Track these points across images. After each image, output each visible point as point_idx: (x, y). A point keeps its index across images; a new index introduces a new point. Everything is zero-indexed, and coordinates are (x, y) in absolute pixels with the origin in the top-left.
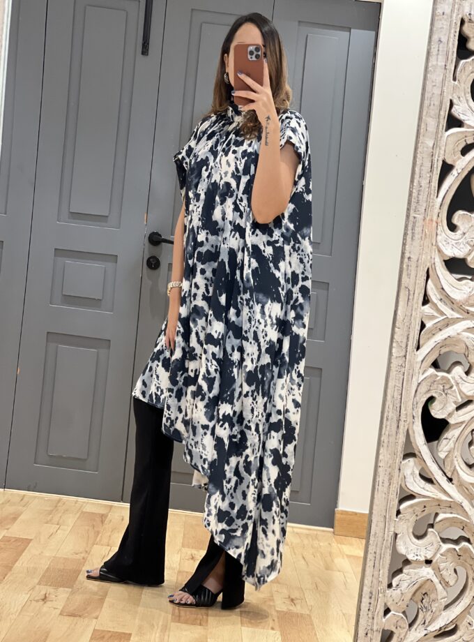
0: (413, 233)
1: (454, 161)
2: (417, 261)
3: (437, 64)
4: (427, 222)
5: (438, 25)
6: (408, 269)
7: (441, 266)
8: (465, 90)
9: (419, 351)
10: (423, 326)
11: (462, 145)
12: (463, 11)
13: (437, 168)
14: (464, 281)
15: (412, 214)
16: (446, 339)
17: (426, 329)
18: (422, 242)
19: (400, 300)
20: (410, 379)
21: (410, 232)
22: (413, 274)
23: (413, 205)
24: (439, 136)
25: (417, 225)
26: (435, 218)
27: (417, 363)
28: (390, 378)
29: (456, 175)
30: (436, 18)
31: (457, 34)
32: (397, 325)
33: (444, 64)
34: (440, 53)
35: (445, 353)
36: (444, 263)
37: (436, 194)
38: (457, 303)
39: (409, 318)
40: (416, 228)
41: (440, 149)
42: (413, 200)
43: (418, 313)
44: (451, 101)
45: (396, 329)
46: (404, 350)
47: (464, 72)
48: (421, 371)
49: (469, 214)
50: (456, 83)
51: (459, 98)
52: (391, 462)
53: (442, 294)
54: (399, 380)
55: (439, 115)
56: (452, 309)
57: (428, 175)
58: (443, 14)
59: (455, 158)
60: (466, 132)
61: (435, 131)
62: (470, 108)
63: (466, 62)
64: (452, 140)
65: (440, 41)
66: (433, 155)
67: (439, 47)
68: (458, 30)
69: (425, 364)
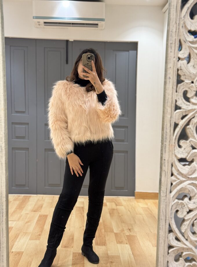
1: (179, 122)
3: (169, 87)
4: (170, 146)
5: (168, 72)
6: (164, 164)
7: (176, 161)
8: (181, 96)
9: (171, 194)
10: (172, 184)
11: (182, 116)
12: (178, 66)
13: (173, 125)
14: (186, 166)
15: (164, 143)
16: (181, 189)
18: (169, 153)
19: (162, 175)
20: (169, 204)
21: (164, 150)
22: (167, 165)
23: (165, 140)
24: (172, 113)
25: (166, 147)
26: (173, 144)
27: (171, 198)
28: (161, 204)
29: (180, 127)
30: (168, 69)
31: (176, 75)
33: (172, 87)
34: (170, 82)
35: (181, 194)
36: (178, 160)
37: (173, 135)
38: (184, 175)
39: (166, 182)
41: (173, 118)
42: (164, 137)
43: (170, 180)
44: (176, 100)
45: (162, 186)
46: (166, 194)
47: (180, 89)
48: (173, 201)
49: (186, 141)
50: (177, 93)
51: (179, 99)
52: (164, 235)
53: (178, 172)
54: (164, 205)
55: (172, 106)
56: (183, 177)
57: (169, 128)
58: (170, 68)
59: (179, 121)
60: (183, 111)
61: (170, 112)
62: (183, 102)
63: (181, 85)
64: (178, 114)
65: (170, 78)
66: (171, 121)
67: (169, 80)
68: (176, 73)
69: (174, 198)
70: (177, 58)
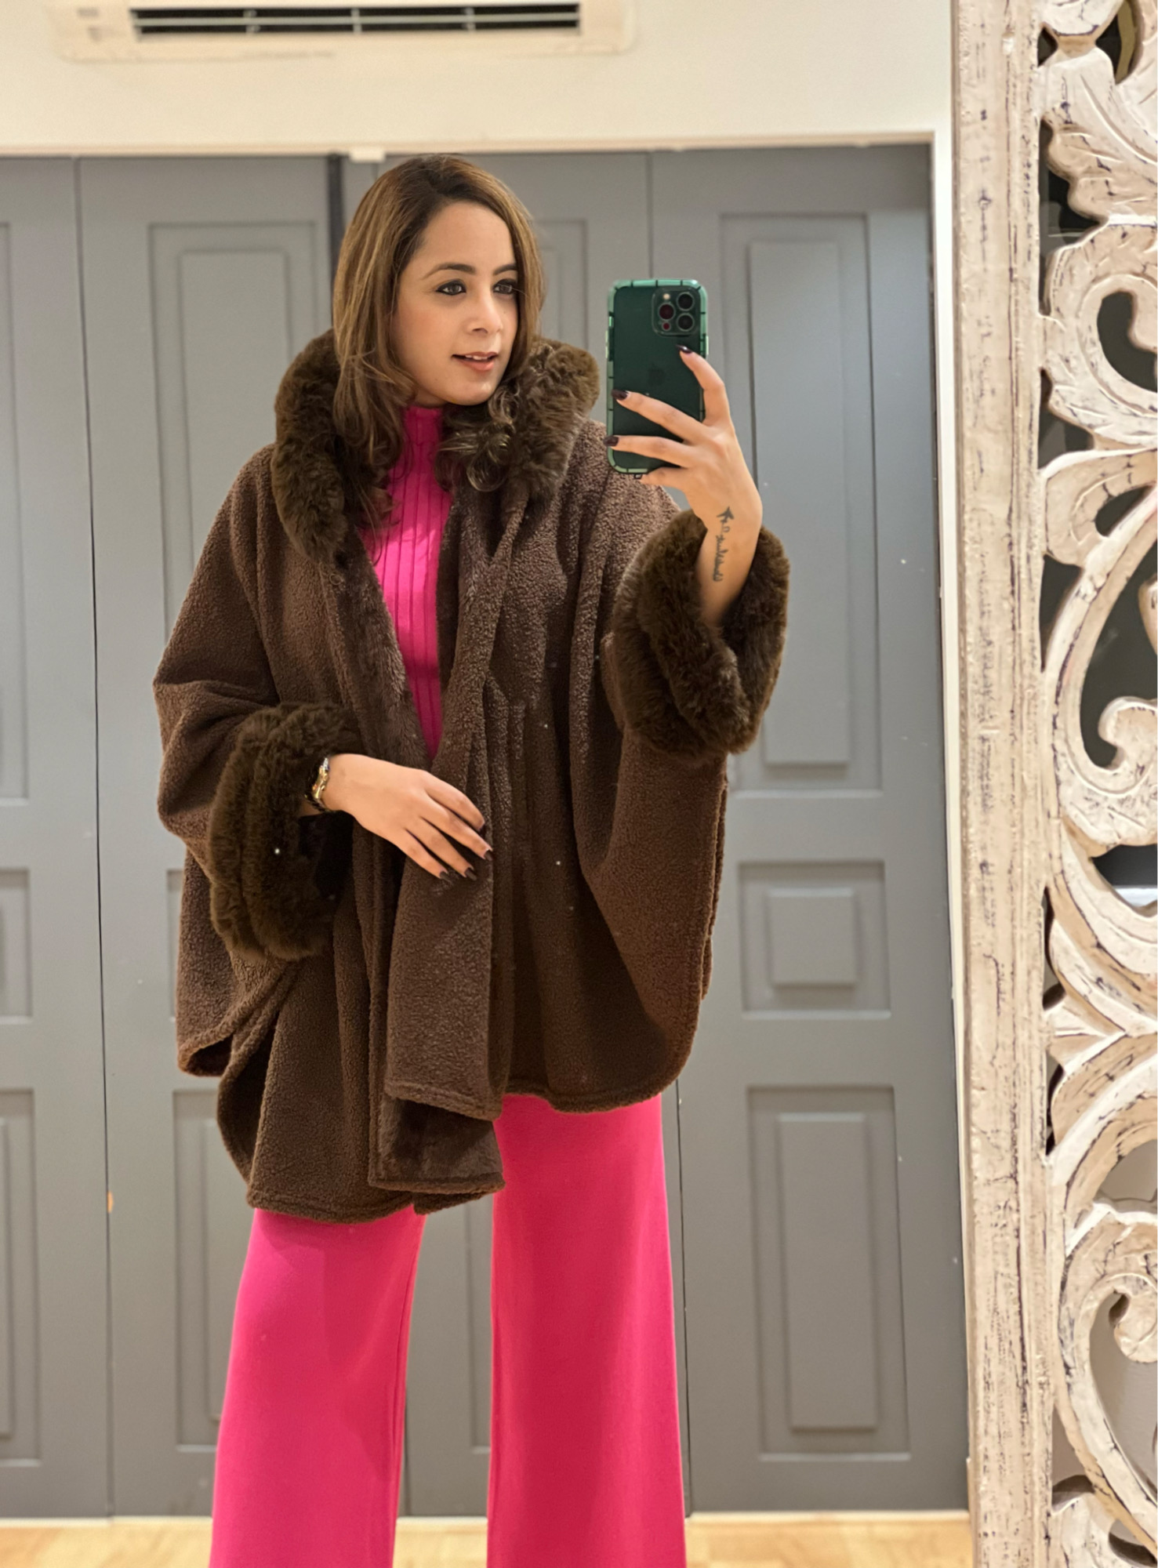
0: (982, 788)
1: (1081, 554)
2: (1010, 872)
3: (985, 270)
4: (1025, 748)
5: (971, 149)
6: (983, 900)
7: (1082, 875)
8: (1080, 336)
9: (1053, 1154)
10: (1057, 1074)
11: (1098, 502)
12: (1044, 100)
13: (1030, 580)
15: (975, 729)
16: (1132, 1105)
17: (1064, 1080)
18: (1016, 811)
19: (974, 996)
20: (1042, 1247)
22: (1002, 912)
24: (1023, 485)
25: (992, 764)
26: (1044, 734)
27: (1051, 1191)
28: (978, 1249)
29: (1092, 594)
30: (964, 131)
31: (1034, 171)
32: (974, 1078)
33: (1006, 267)
34: (989, 232)
35: (1137, 1150)
36: (1092, 868)
37: (1039, 662)
39: (1010, 1053)
40: (991, 771)
41: (1031, 522)
42: (970, 685)
43: (1035, 1033)
44: (1044, 374)
45: (974, 1092)
46: (1008, 1157)
47: (1071, 282)
48: (1070, 1218)
49: (1148, 707)
50: (1049, 319)
51: (1067, 361)
52: (1017, 1516)
53: (1100, 963)
54: (1005, 1254)
55: (1013, 421)
56: (1139, 1008)
57: (1006, 606)
58: (983, 115)
59: (1080, 543)
60: (1103, 458)
61: (1007, 470)
62: (1108, 388)
63: (1074, 251)
64: (1064, 490)
65: (984, 198)
66: (1011, 544)
67: (983, 219)
68: (1035, 157)
69: (1080, 1192)
70: (1036, 34)
